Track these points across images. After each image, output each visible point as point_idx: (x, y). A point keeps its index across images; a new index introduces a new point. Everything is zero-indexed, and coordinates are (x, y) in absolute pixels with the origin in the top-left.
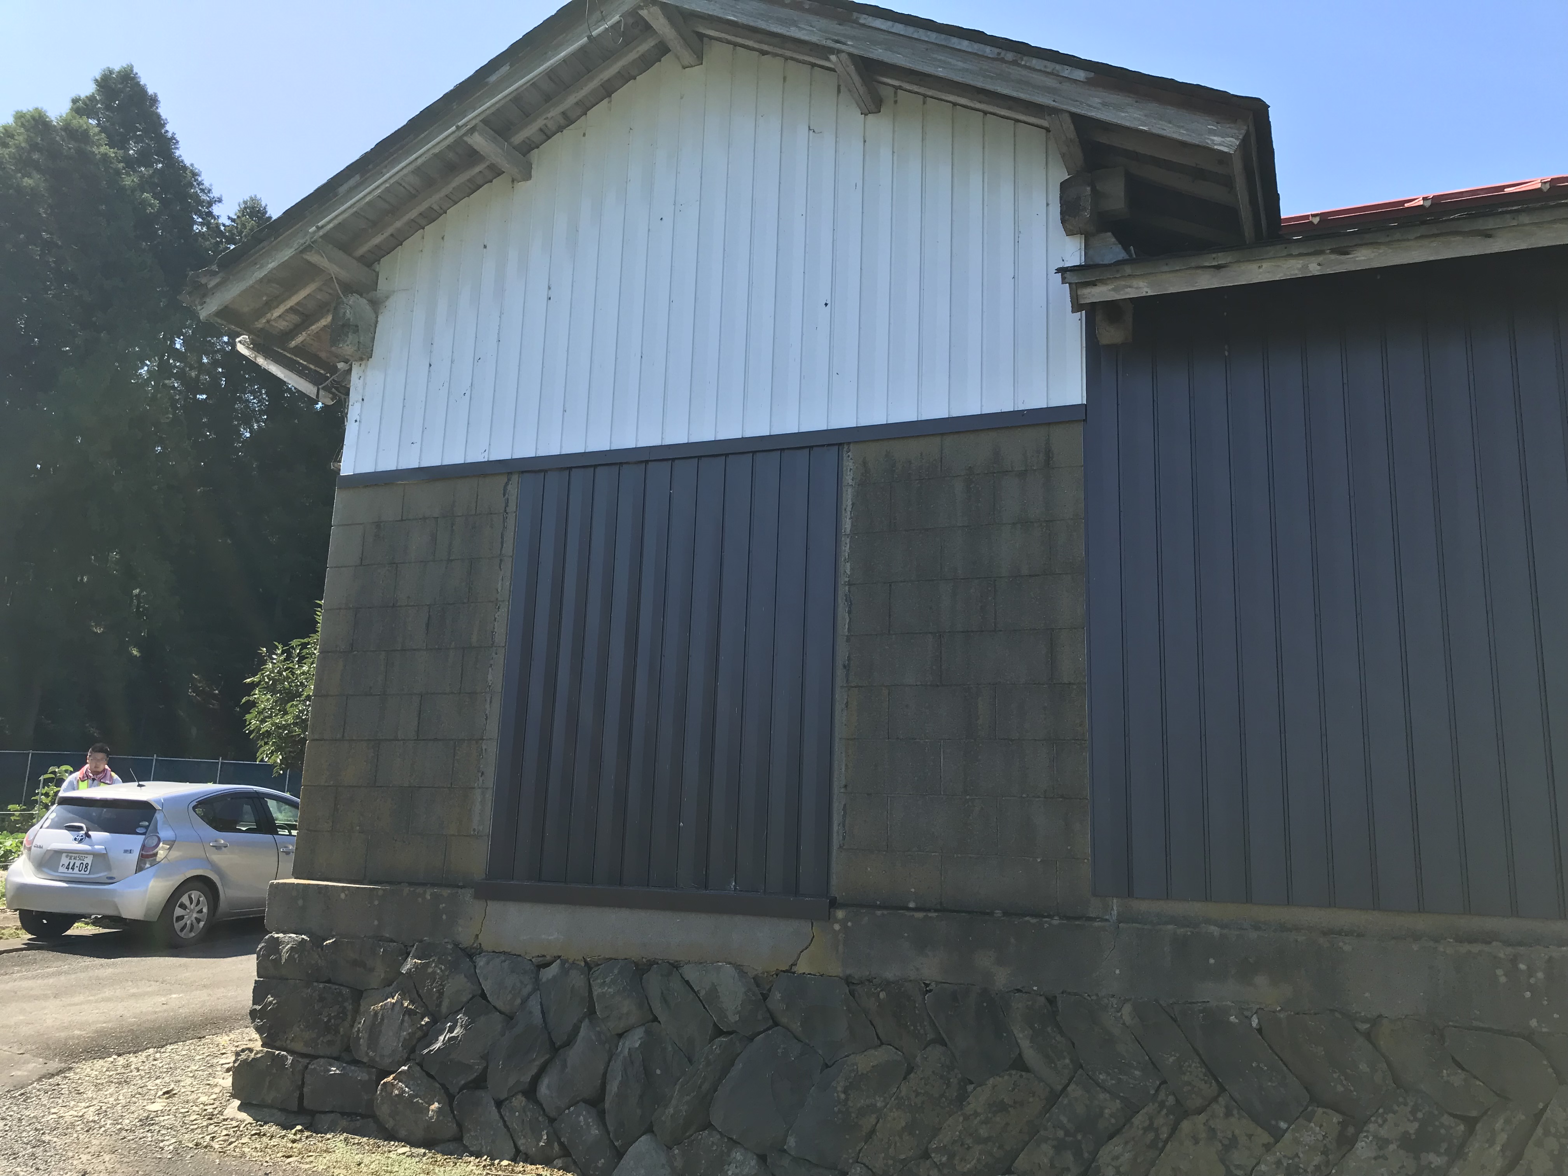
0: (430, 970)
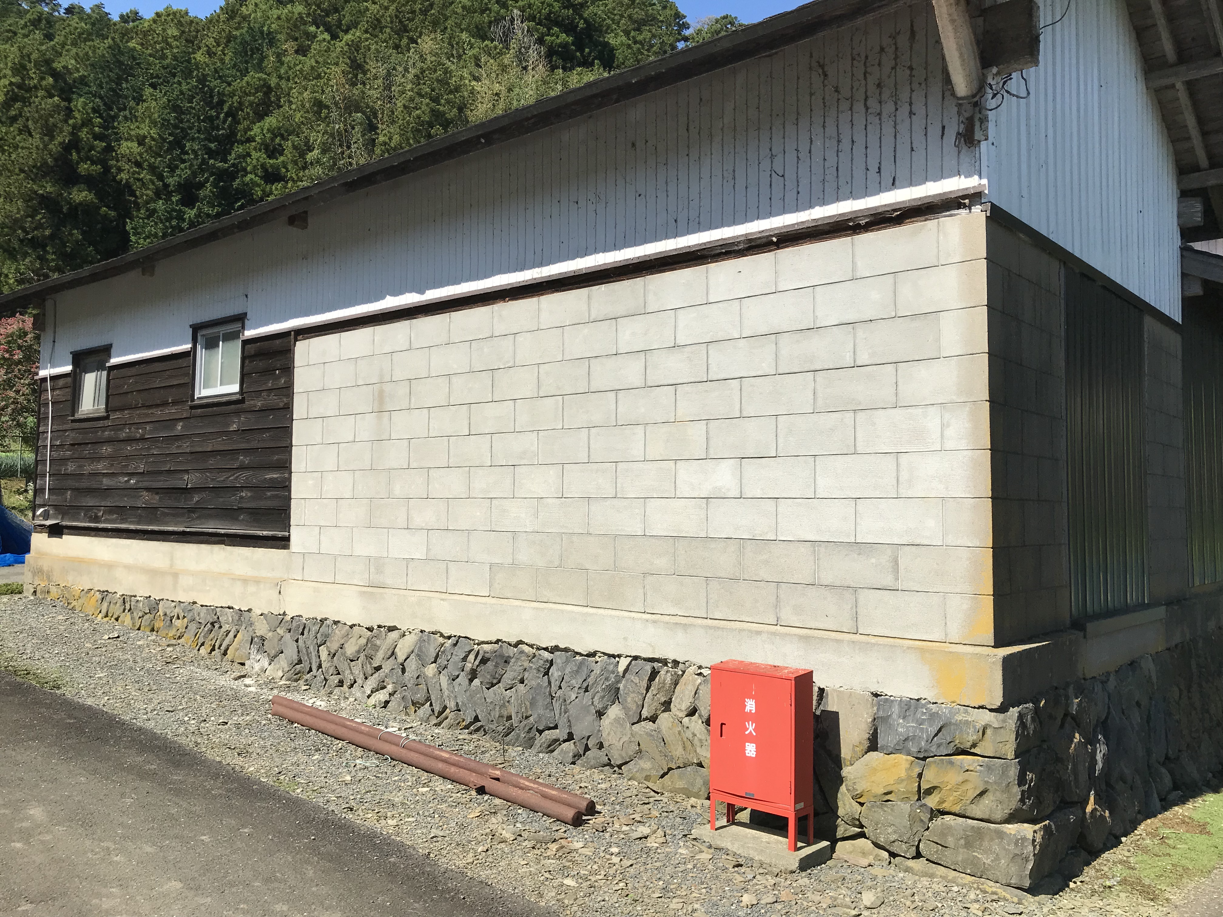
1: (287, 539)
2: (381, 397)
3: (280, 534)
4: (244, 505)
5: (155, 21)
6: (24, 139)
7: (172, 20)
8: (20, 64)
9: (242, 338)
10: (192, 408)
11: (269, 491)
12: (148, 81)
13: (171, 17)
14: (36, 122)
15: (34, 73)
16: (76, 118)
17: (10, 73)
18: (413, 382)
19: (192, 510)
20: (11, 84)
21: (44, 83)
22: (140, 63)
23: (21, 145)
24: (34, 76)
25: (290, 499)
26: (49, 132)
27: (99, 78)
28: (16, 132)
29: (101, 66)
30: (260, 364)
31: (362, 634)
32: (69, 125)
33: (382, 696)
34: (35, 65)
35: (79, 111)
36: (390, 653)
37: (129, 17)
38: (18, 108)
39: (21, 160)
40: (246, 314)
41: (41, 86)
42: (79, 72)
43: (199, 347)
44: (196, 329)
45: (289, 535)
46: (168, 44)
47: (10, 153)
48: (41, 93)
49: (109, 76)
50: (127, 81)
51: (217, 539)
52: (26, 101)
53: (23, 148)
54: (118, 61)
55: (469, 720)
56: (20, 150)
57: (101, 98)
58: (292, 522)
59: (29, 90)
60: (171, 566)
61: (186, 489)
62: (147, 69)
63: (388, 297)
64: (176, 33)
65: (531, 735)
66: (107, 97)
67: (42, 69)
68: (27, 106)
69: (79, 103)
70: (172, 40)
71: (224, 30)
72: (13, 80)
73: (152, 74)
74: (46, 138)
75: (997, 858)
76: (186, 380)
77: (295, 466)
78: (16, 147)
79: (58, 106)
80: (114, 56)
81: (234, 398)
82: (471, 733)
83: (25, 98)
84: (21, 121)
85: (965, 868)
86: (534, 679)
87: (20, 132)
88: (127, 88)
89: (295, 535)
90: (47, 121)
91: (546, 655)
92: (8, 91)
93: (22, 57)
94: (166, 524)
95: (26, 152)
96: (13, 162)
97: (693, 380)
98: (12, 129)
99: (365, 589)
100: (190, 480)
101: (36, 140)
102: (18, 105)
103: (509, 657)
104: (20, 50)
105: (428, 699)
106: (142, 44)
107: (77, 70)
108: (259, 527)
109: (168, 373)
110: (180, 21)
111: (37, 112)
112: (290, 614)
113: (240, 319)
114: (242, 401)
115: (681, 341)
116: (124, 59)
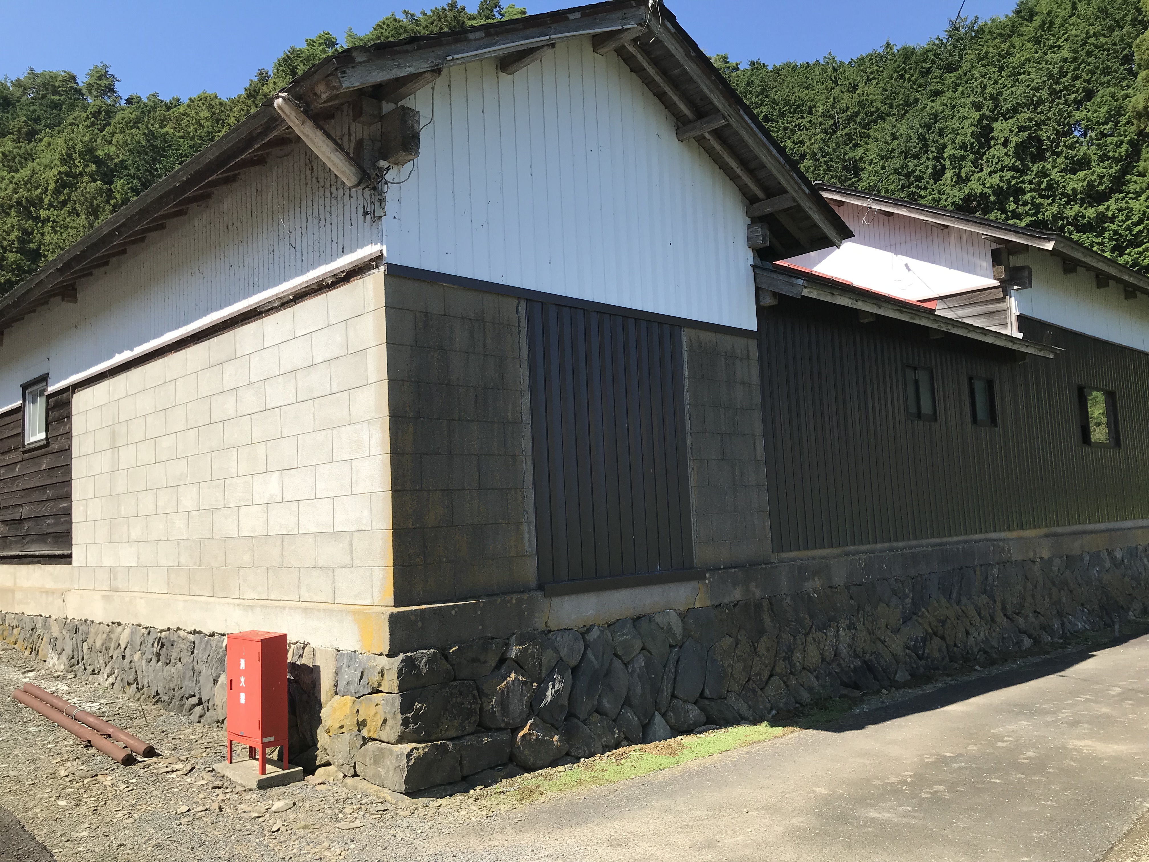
0: (530, 651)
1: (70, 556)
2: (113, 436)
3: (66, 552)
4: (50, 530)
5: (189, 106)
6: (73, 220)
7: (203, 104)
8: (67, 154)
9: (46, 393)
10: (24, 452)
11: (63, 517)
12: (178, 160)
13: (203, 101)
14: (81, 205)
15: (80, 162)
16: (116, 198)
17: (59, 163)
18: (129, 422)
19: (24, 537)
20: (60, 173)
21: (87, 170)
22: (171, 145)
23: (70, 225)
24: (79, 164)
25: (71, 523)
26: (94, 212)
27: (136, 162)
28: (66, 215)
29: (139, 151)
30: (56, 414)
31: (104, 630)
32: (111, 205)
33: (111, 680)
34: (79, 155)
35: (118, 192)
36: (117, 644)
37: (172, 104)
38: (67, 194)
39: (71, 239)
40: (48, 374)
41: (85, 172)
42: (119, 157)
43: (27, 403)
44: (25, 387)
45: (71, 553)
46: (201, 125)
47: (61, 234)
48: (86, 179)
49: (144, 159)
50: (160, 162)
51: (36, 560)
52: (72, 187)
53: (71, 228)
54: (152, 145)
55: (153, 694)
56: (69, 229)
57: (139, 178)
58: (73, 543)
59: (75, 177)
60: (15, 584)
61: (20, 520)
62: (177, 150)
63: (117, 354)
64: (208, 115)
65: (183, 702)
66: (144, 178)
67: (86, 157)
68: (74, 191)
69: (119, 184)
70: (204, 121)
71: (243, 110)
72: (62, 170)
73: (181, 154)
74: (92, 218)
75: (388, 771)
76: (19, 430)
77: (75, 496)
78: (67, 228)
79: (101, 189)
80: (148, 141)
81: (42, 443)
82: (154, 705)
83: (73, 184)
84: (69, 206)
85: (375, 781)
86: (187, 659)
87: (70, 214)
88: (160, 168)
89: (76, 552)
90: (92, 204)
91: (191, 637)
92: (58, 180)
93: (69, 149)
94: (11, 550)
95: (72, 232)
96: (64, 240)
97: (259, 410)
98: (62, 212)
99: (108, 593)
100: (25, 511)
101: (82, 220)
102: (66, 191)
103: (174, 641)
104: (66, 143)
105: (136, 679)
106: (175, 128)
107: (118, 155)
108: (58, 548)
109: (12, 424)
110: (210, 105)
111: (83, 195)
112: (70, 618)
113: (44, 379)
114: (47, 445)
115: (252, 381)
116: (158, 143)
